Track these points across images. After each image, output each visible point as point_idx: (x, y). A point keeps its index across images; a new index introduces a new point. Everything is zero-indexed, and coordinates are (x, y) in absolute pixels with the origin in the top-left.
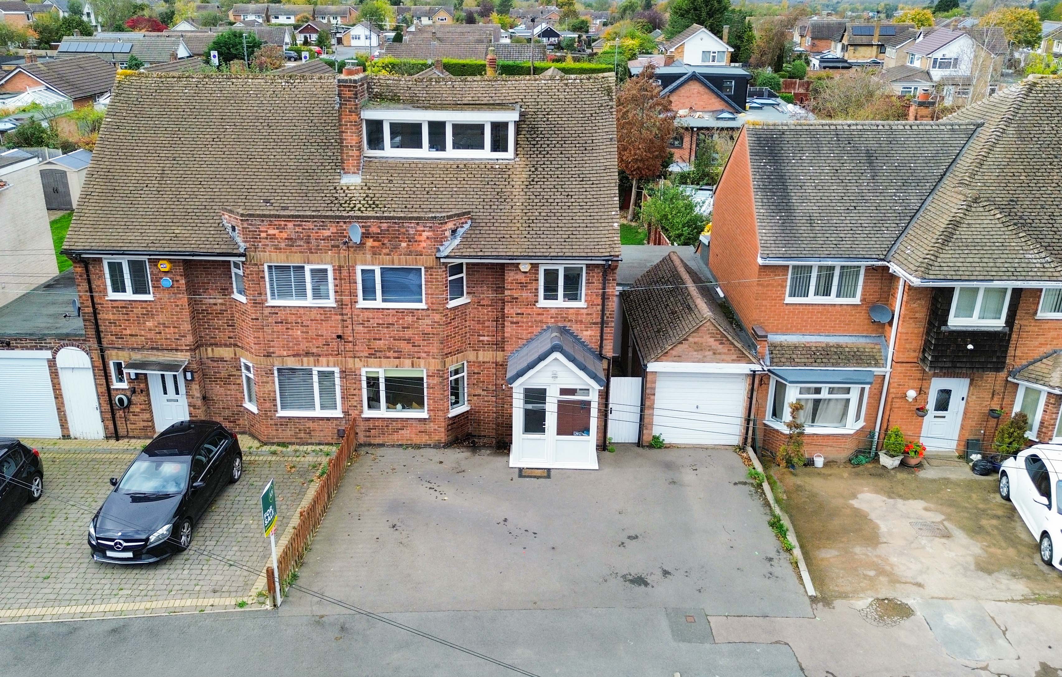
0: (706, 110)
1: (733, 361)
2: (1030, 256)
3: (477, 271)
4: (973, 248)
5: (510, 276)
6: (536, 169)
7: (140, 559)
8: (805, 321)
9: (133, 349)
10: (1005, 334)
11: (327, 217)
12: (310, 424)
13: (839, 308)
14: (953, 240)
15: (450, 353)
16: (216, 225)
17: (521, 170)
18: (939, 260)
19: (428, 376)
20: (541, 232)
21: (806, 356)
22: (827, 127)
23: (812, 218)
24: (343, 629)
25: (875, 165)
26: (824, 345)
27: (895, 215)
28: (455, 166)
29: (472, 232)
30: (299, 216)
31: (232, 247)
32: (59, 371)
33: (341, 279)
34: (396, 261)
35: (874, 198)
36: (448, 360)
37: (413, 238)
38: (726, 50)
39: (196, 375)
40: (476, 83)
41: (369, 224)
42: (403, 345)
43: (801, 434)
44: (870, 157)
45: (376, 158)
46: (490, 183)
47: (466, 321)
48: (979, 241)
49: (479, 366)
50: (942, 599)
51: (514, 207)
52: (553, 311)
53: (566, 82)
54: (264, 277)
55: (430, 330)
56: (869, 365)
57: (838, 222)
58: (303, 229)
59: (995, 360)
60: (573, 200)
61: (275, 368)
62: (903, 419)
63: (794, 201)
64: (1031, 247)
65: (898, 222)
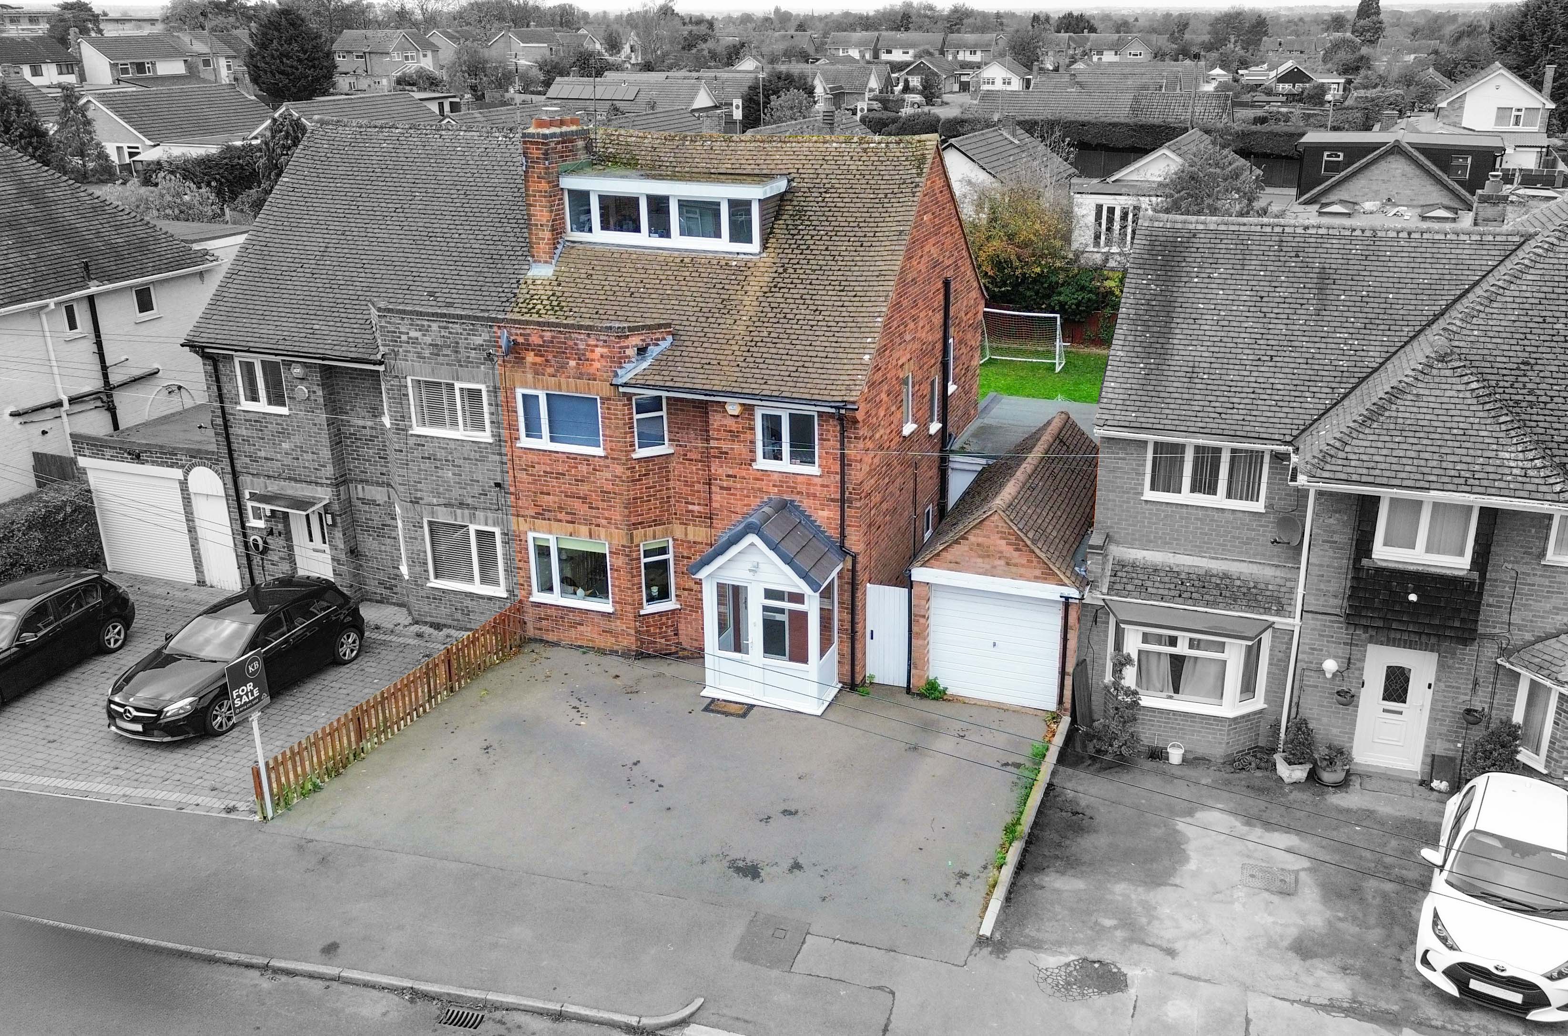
0: (1415, 203)
1: (1036, 579)
2: (1507, 455)
3: (683, 410)
4: (1411, 434)
5: (716, 420)
6: (785, 270)
7: (152, 736)
8: (1177, 531)
9: (269, 477)
10: (1472, 583)
11: (477, 318)
12: (468, 602)
13: (1231, 517)
14: (1381, 419)
15: (640, 523)
16: (363, 322)
17: (764, 270)
18: (1348, 449)
19: (610, 552)
20: (762, 360)
21: (1167, 586)
22: (1269, 229)
23: (1196, 370)
24: (323, 860)
25: (1328, 292)
26: (1201, 572)
27: (1335, 374)
28: (678, 260)
29: (670, 353)
30: (444, 315)
31: (370, 351)
32: (192, 496)
33: (497, 405)
34: (564, 386)
35: (1309, 345)
36: (639, 533)
37: (584, 355)
38: (1541, 106)
39: (338, 519)
40: (743, 144)
41: (528, 331)
42: (577, 504)
43: (1135, 704)
44: (1324, 279)
45: (581, 242)
46: (718, 286)
47: (668, 480)
48: (1426, 423)
49: (690, 547)
50: (1191, 978)
51: (738, 322)
52: (776, 477)
53: (866, 146)
54: (407, 395)
55: (609, 487)
56: (1267, 611)
57: (1238, 378)
58: (450, 333)
59: (1457, 624)
60: (821, 318)
61: (425, 521)
62: (1322, 706)
63: (1176, 341)
64: (1515, 441)
65: (1334, 385)
